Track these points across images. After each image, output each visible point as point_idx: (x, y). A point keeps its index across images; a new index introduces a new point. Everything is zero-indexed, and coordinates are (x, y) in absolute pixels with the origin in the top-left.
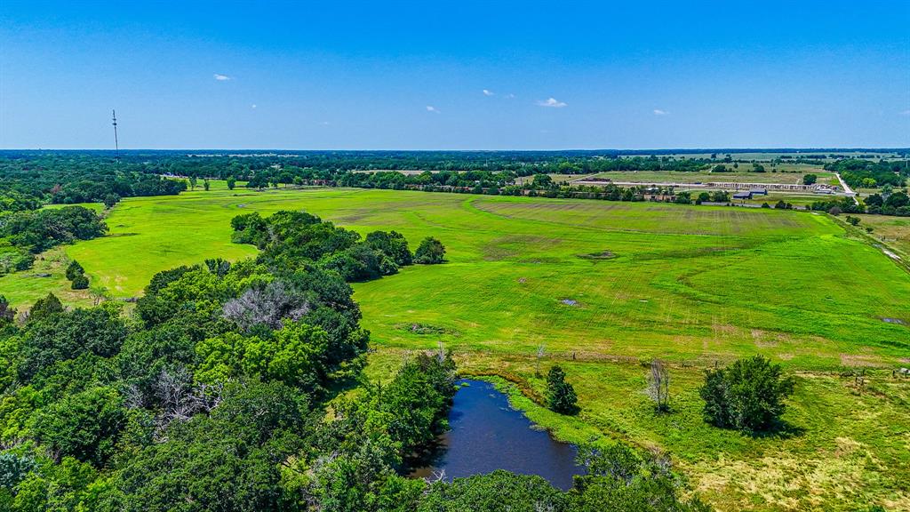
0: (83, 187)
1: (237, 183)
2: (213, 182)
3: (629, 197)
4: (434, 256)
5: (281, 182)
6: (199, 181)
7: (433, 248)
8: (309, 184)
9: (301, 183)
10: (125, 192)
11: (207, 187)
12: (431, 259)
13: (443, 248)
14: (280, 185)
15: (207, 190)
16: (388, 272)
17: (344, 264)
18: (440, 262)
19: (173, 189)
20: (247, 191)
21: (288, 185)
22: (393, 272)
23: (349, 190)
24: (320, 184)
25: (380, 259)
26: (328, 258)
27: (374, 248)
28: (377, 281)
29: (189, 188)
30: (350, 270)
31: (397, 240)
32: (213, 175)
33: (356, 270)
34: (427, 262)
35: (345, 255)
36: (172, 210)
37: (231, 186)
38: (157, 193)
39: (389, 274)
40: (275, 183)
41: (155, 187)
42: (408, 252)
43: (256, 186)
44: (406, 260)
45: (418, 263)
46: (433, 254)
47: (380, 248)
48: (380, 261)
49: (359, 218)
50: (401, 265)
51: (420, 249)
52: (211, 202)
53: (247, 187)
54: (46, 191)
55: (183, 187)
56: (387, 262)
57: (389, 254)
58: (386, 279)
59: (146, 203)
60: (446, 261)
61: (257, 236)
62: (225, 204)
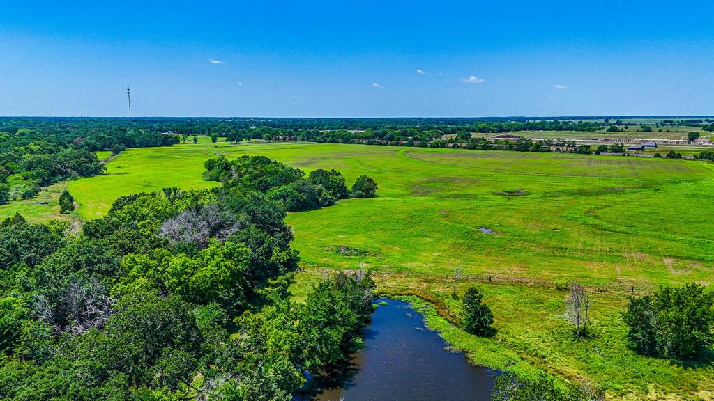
0: (98, 139)
1: (219, 139)
2: (199, 138)
3: (538, 148)
4: (367, 191)
5: (254, 138)
6: (191, 137)
7: (367, 184)
8: (276, 139)
9: (270, 139)
10: (130, 143)
11: (195, 141)
12: (364, 194)
13: (375, 185)
14: (252, 140)
15: (195, 143)
16: (326, 203)
17: (288, 196)
18: (373, 196)
19: (168, 142)
20: (225, 144)
21: (258, 140)
22: (331, 204)
23: (306, 144)
24: (284, 139)
25: (320, 192)
26: (275, 191)
27: (315, 183)
28: (316, 211)
29: (181, 142)
30: (292, 201)
31: (335, 177)
32: (202, 133)
33: (298, 201)
34: (361, 197)
35: (289, 188)
37: (214, 141)
38: (155, 145)
39: (327, 206)
40: (249, 138)
41: (153, 140)
42: (345, 188)
43: (233, 140)
44: (343, 194)
45: (354, 197)
46: (366, 189)
47: (321, 183)
48: (319, 195)
49: (310, 163)
50: (338, 199)
51: (355, 185)
52: (195, 151)
53: (226, 141)
54: (69, 142)
55: (177, 141)
56: (325, 195)
57: (328, 188)
58: (324, 209)
59: (141, 152)
60: (378, 196)
61: (222, 174)
62: (206, 153)
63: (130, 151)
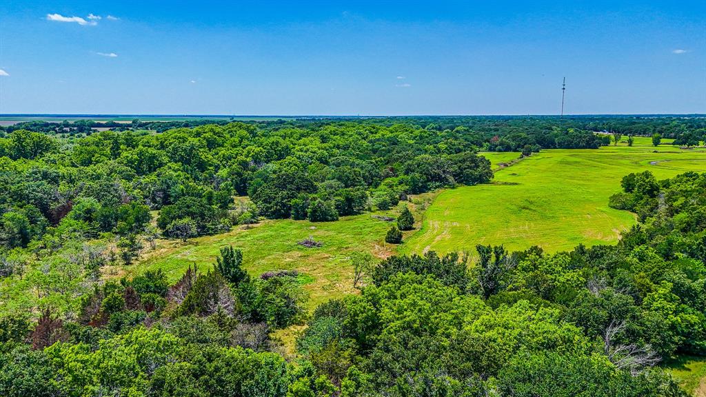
0: (515, 139)
1: (663, 141)
2: (637, 140)
6: (624, 138)
10: (547, 144)
11: (630, 143)
15: (630, 145)
19: (592, 144)
20: (671, 148)
29: (612, 143)
32: (644, 132)
36: (576, 162)
37: (656, 143)
38: (577, 147)
41: (576, 141)
43: (684, 143)
52: (623, 157)
53: (674, 144)
54: (488, 141)
55: (606, 142)
59: (555, 154)
61: (642, 202)
62: (636, 160)
63: (544, 153)
